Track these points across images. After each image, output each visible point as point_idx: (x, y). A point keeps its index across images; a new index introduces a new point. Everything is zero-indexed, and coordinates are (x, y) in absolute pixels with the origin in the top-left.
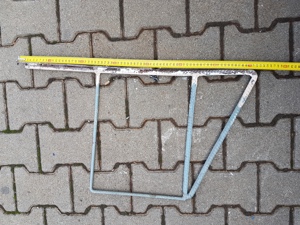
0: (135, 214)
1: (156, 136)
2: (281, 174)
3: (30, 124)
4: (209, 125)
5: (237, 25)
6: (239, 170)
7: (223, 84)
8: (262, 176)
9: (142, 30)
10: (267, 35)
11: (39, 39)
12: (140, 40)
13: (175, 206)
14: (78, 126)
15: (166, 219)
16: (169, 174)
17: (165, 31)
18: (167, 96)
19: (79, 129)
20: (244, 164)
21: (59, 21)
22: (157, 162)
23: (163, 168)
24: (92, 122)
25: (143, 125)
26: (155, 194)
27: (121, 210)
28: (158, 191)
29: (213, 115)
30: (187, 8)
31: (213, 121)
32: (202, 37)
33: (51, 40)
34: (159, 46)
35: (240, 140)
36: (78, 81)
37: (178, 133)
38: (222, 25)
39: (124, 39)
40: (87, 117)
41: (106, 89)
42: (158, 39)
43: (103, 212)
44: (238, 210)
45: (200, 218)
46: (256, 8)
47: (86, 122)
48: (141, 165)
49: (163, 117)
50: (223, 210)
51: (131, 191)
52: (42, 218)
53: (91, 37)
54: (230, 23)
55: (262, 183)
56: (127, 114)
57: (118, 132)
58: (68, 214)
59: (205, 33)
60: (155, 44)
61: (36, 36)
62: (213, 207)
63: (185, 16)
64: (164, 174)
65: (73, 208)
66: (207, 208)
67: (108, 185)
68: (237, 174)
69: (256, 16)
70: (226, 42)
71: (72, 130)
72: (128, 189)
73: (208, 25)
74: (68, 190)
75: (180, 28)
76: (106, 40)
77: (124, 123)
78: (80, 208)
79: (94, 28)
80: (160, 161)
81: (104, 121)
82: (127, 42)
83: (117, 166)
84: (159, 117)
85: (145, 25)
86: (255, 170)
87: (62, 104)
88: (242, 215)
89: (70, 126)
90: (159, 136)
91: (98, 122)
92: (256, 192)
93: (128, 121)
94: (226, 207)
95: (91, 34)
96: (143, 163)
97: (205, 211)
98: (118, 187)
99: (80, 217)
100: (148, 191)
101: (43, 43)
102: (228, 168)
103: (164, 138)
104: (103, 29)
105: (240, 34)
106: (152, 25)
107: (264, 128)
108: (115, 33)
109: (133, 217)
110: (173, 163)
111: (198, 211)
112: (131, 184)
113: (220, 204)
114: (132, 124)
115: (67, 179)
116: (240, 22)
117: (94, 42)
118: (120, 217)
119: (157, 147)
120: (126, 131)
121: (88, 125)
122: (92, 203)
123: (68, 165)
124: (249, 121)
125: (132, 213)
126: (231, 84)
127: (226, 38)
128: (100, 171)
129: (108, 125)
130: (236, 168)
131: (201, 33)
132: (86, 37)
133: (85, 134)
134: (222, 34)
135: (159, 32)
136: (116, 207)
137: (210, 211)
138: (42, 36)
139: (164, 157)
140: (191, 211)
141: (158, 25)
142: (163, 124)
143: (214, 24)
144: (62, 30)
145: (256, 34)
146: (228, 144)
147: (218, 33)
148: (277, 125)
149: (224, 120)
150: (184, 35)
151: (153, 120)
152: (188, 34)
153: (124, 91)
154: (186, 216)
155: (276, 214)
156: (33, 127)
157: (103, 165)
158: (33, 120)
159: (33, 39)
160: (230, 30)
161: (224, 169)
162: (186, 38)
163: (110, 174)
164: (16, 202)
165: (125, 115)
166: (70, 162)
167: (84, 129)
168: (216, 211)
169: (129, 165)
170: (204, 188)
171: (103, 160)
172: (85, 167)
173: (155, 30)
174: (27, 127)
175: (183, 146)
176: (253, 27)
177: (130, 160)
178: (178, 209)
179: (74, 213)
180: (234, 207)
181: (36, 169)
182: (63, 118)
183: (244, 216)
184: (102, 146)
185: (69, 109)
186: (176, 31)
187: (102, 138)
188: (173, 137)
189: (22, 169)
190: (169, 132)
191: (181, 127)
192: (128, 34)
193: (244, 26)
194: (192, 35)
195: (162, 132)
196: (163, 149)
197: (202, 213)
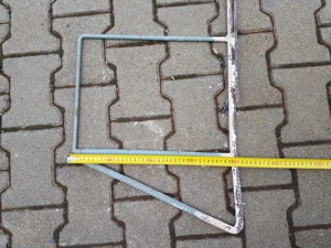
0: (53, 91)
1: (152, 113)
4: (170, 178)
5: (296, 205)
6: (114, 219)
7: (221, 192)
9: (282, 90)
10: (287, 243)
12: (270, 87)
13: (64, 141)
14: (160, 19)
15: (46, 131)
16: (105, 132)
17: (282, 118)
18: (202, 125)
19: (156, 20)
20: (122, 225)
22: (120, 116)
23: (113, 124)
24: (166, 34)
25: (165, 97)
26: (78, 115)
27: (56, 75)
28: (82, 118)
29: (182, 182)
30: (312, 143)
31: (175, 182)
34: (265, 111)
35: (153, 217)
36: (216, 18)
37: (158, 140)
38: (294, 186)
39: (270, 69)
40: (171, 29)
41: (208, 51)
42: (272, 110)
43: (54, 52)
44: (62, 221)
45: (49, 173)
46: (318, 227)
47: (166, 28)
48: (114, 97)
49: (176, 122)
50: (61, 202)
51: (81, 86)
53: (268, 31)
54: (297, 196)
56: (177, 78)
57: (155, 66)
58: (51, 11)
60: (266, 106)
62: (65, 189)
63: (301, 140)
64: (104, 126)
65: (58, 17)
66: (62, 182)
67: (87, 56)
68: (109, 217)
69: (308, 228)
70: (274, 192)
71: (155, 12)
72: (84, 82)
74: (81, 10)
75: (287, 136)
76: (267, 48)
77: (166, 73)
78: (58, 25)
79: (279, 35)
80: (121, 120)
81: (167, 50)
82: (266, 73)
83: (112, 67)
84: (176, 116)
85: (288, 93)
86: (114, 240)
88: (55, 227)
89: (159, 10)
90: (153, 118)
91: (165, 42)
92: (86, 242)
93: (169, 79)
94: (65, 205)
95: (272, 31)
96: (118, 99)
97: (59, 180)
98: (86, 69)
99: (47, 25)
100: (83, 107)
102: (116, 205)
103: (150, 124)
104: (279, 45)
105: (285, 209)
106: (288, 101)
108: (276, 59)
109: (48, 89)
110: (119, 136)
111: (59, 170)
112: (90, 85)
113: (68, 198)
114: (165, 83)
115: (94, 9)
116: (300, 208)
117: (263, 35)
118: (48, 74)
119: (139, 115)
120: (157, 77)
121: (162, 30)
122: (64, 39)
123: (112, 8)
124: (177, 227)
125: (53, 89)
126: (222, 201)
127: (279, 193)
128: (105, 47)
129: (163, 54)
130: (116, 214)
132: (268, 25)
133: (151, 27)
134: (283, 187)
135: (281, 110)
136: (61, 68)
137: (59, 185)
139: (127, 124)
140: (58, 161)
141: (289, 109)
142: (168, 121)
143: (294, 177)
145: (287, 230)
146: (147, 202)
147: (285, 182)
149: (177, 196)
150: (279, 141)
151: (172, 110)
152: (281, 146)
153: (206, 72)
154: (51, 155)
157: (113, 50)
160: (289, 196)
161: (114, 200)
162: (275, 143)
163: (102, 60)
165: (176, 74)
166: (115, 12)
167: (157, 25)
168: (59, 192)
169: (114, 82)
170: (88, 176)
171: (119, 50)
172: (109, 28)
173: (283, 105)
175: (141, 147)
176: (295, 225)
177: (120, 84)
178: (60, 145)
179: (52, 18)
180: (65, 216)
182: (170, 2)
183: (53, 229)
184: (137, 48)
185: (180, 8)
186: (284, 131)
187: (146, 47)
188: (152, 134)
190: (158, 129)
191: (165, 143)
192: (276, 74)
193: (295, 213)
194: (280, 150)
195: (158, 121)
196: (136, 123)
197: (55, 176)
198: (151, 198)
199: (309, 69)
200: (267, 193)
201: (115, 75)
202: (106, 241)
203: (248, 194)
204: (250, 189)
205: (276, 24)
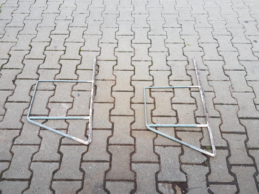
0: (30, 91)
1: (65, 101)
2: (31, 155)
3: (82, 58)
4: (65, 123)
5: (112, 136)
6: (39, 136)
7: (84, 129)
8: (32, 146)
9: (115, 98)
10: (105, 149)
11: (116, 63)
12: (110, 97)
15: (24, 103)
16: (45, 106)
17: (113, 106)
19: (76, 73)
20: (41, 138)
21: (122, 70)
22: (53, 101)
23: (49, 103)
25: (72, 96)
27: (33, 86)
29: (70, 125)
30: (122, 116)
31: (67, 125)
32: (108, 121)
33: (114, 67)
34: (107, 104)
36: (97, 75)
37: (65, 110)
38: (112, 129)
39: (112, 92)
40: (80, 76)
42: (110, 104)
43: (35, 79)
44: (18, 134)
45: (19, 118)
46: (118, 145)
47: (78, 76)
48: (53, 94)
49: (74, 104)
52: (40, 58)
54: (113, 133)
55: (28, 146)
57: (71, 86)
58: (39, 67)
59: (109, 122)
60: (108, 103)
61: (117, 63)
62: (23, 124)
63: (118, 114)
64: (46, 104)
65: (41, 69)
66: (23, 121)
68: (37, 135)
69: (115, 145)
70: (104, 131)
71: (76, 71)
73: (113, 124)
74: (49, 68)
75: (113, 112)
76: (112, 85)
77: (75, 89)
78: (40, 71)
79: (117, 81)
82: (110, 92)
83: (55, 85)
85: (116, 99)
86: (36, 143)
87: (88, 69)
88: (15, 136)
89: (78, 70)
90: (65, 103)
92: (25, 143)
93: (75, 91)
94: (21, 129)
95: (115, 81)
96: (54, 95)
99: (36, 71)
101: (114, 65)
102: (41, 131)
103: (63, 104)
104: (116, 85)
105: (107, 137)
106: (116, 102)
107: (57, 148)
108: (114, 89)
109: (29, 90)
110: (50, 107)
112: (45, 90)
114: (73, 92)
115: (54, 68)
117: (112, 81)
118: (31, 86)
119: (60, 101)
120: (71, 90)
122: (41, 75)
123: (61, 68)
126: (83, 133)
127: (106, 131)
128: (55, 79)
130: (40, 134)
131: (110, 121)
132: (114, 78)
133: (73, 75)
134: (108, 129)
135: (113, 104)
138: (116, 65)
139: (54, 104)
140: (24, 114)
141: (116, 104)
142: (71, 104)
143: (113, 126)
144: (118, 71)
145: (106, 144)
147: (109, 128)
148: (57, 154)
150: (110, 114)
151: (73, 100)
152: (110, 115)
154: (22, 112)
155: (9, 153)
156: (80, 59)
158: (83, 59)
159: (116, 62)
160: (109, 133)
161: (41, 129)
162: (108, 114)
163: (52, 83)
164: (50, 50)
165: (78, 89)
166: (62, 69)
167: (75, 75)
168: (21, 124)
169: (54, 90)
172: (58, 74)
173: (114, 103)
174: (80, 56)
176: (110, 143)
177: (56, 91)
178: (27, 108)
179: (38, 69)
181: (61, 58)
182: (82, 68)
183: (14, 137)
185: (85, 71)
188: (63, 108)
189: (63, 53)
190: (66, 106)
191: (67, 111)
192: (113, 93)
193: (111, 139)
194: (110, 117)
195: (67, 104)
196: (58, 104)
197: (21, 118)
198: (56, 129)
199: (125, 92)
200: (101, 131)
201: (55, 88)
202: (33, 143)
203: (94, 130)
204: (95, 129)
205: (117, 78)
